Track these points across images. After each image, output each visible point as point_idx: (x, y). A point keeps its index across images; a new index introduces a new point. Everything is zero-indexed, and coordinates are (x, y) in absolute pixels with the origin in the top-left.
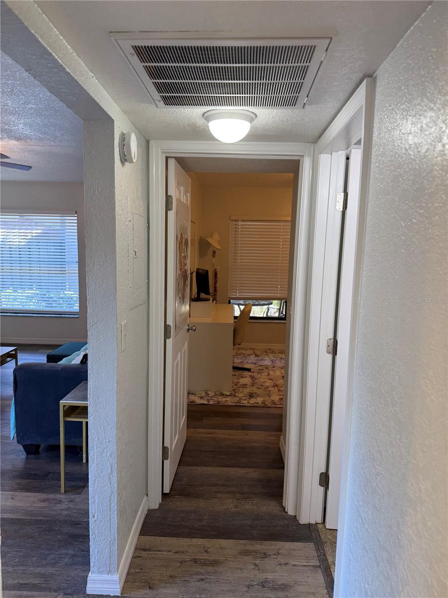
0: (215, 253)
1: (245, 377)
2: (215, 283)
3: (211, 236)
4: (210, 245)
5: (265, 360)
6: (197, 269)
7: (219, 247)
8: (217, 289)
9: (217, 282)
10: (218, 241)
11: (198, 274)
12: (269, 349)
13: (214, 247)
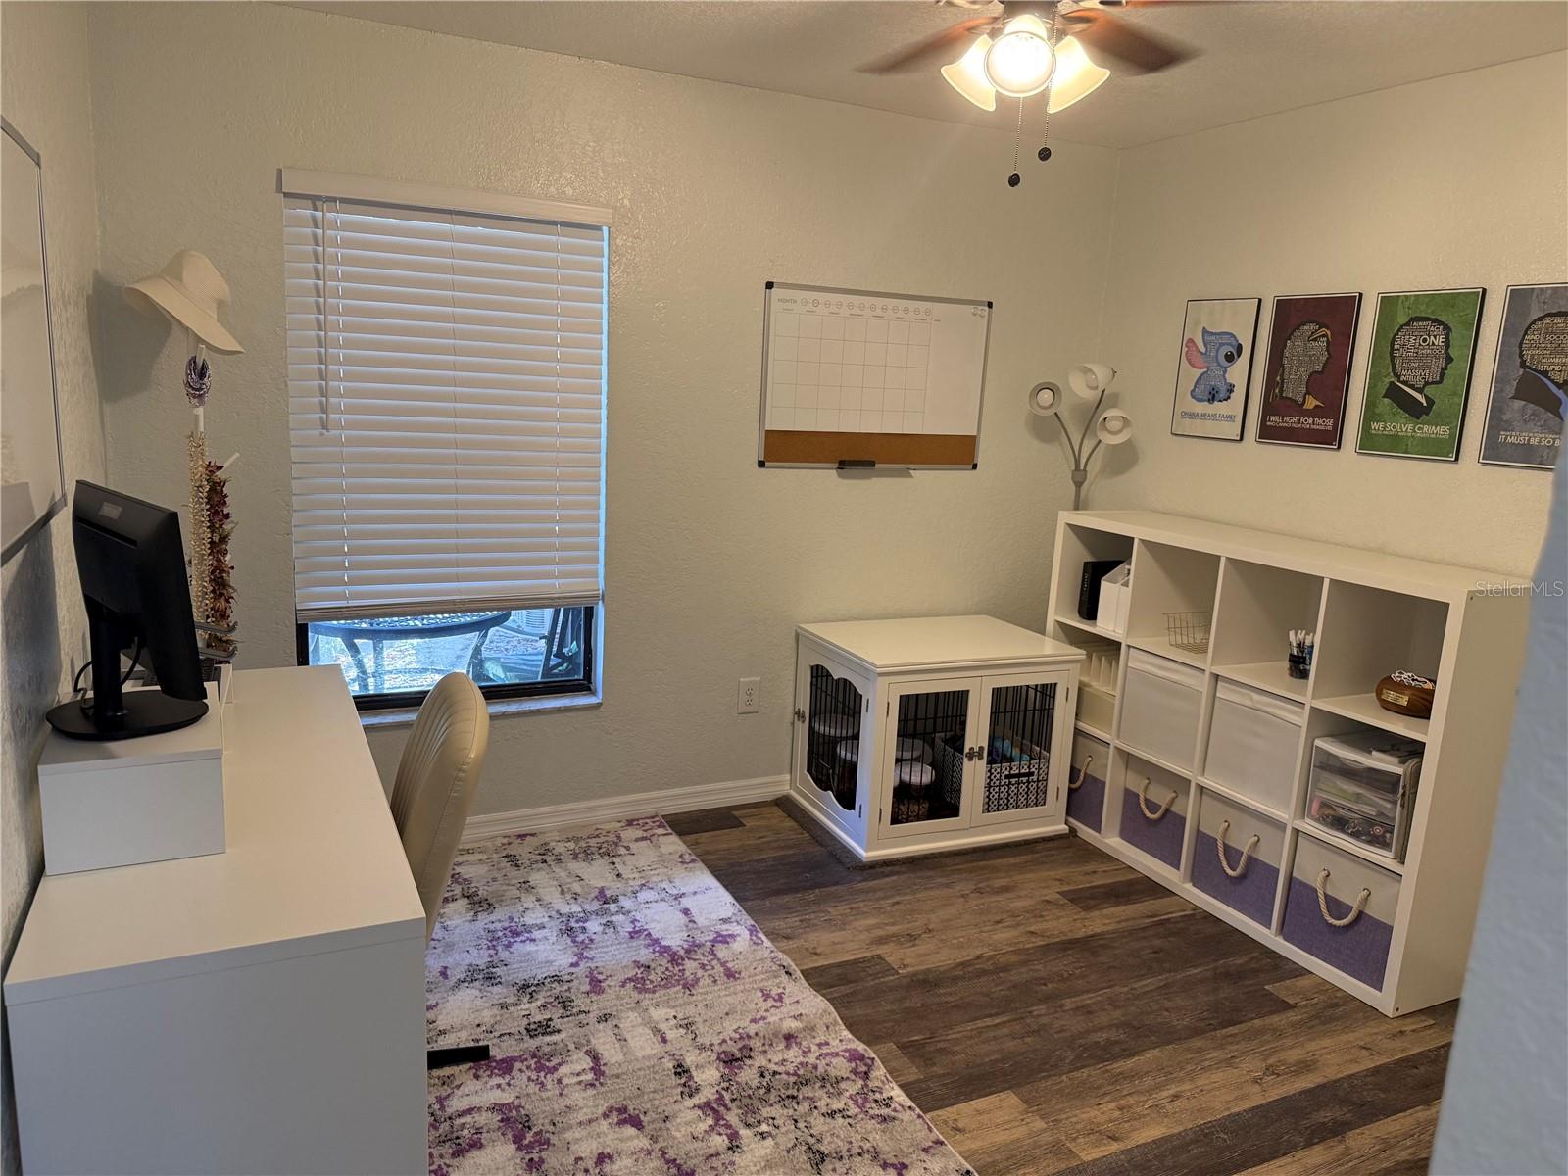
0: (202, 373)
1: (476, 1145)
2: (218, 546)
3: (173, 272)
4: (162, 323)
5: (528, 929)
6: (81, 485)
7: (223, 340)
8: (233, 579)
9: (224, 539)
10: (221, 304)
11: (87, 528)
12: (522, 836)
13: (199, 340)
